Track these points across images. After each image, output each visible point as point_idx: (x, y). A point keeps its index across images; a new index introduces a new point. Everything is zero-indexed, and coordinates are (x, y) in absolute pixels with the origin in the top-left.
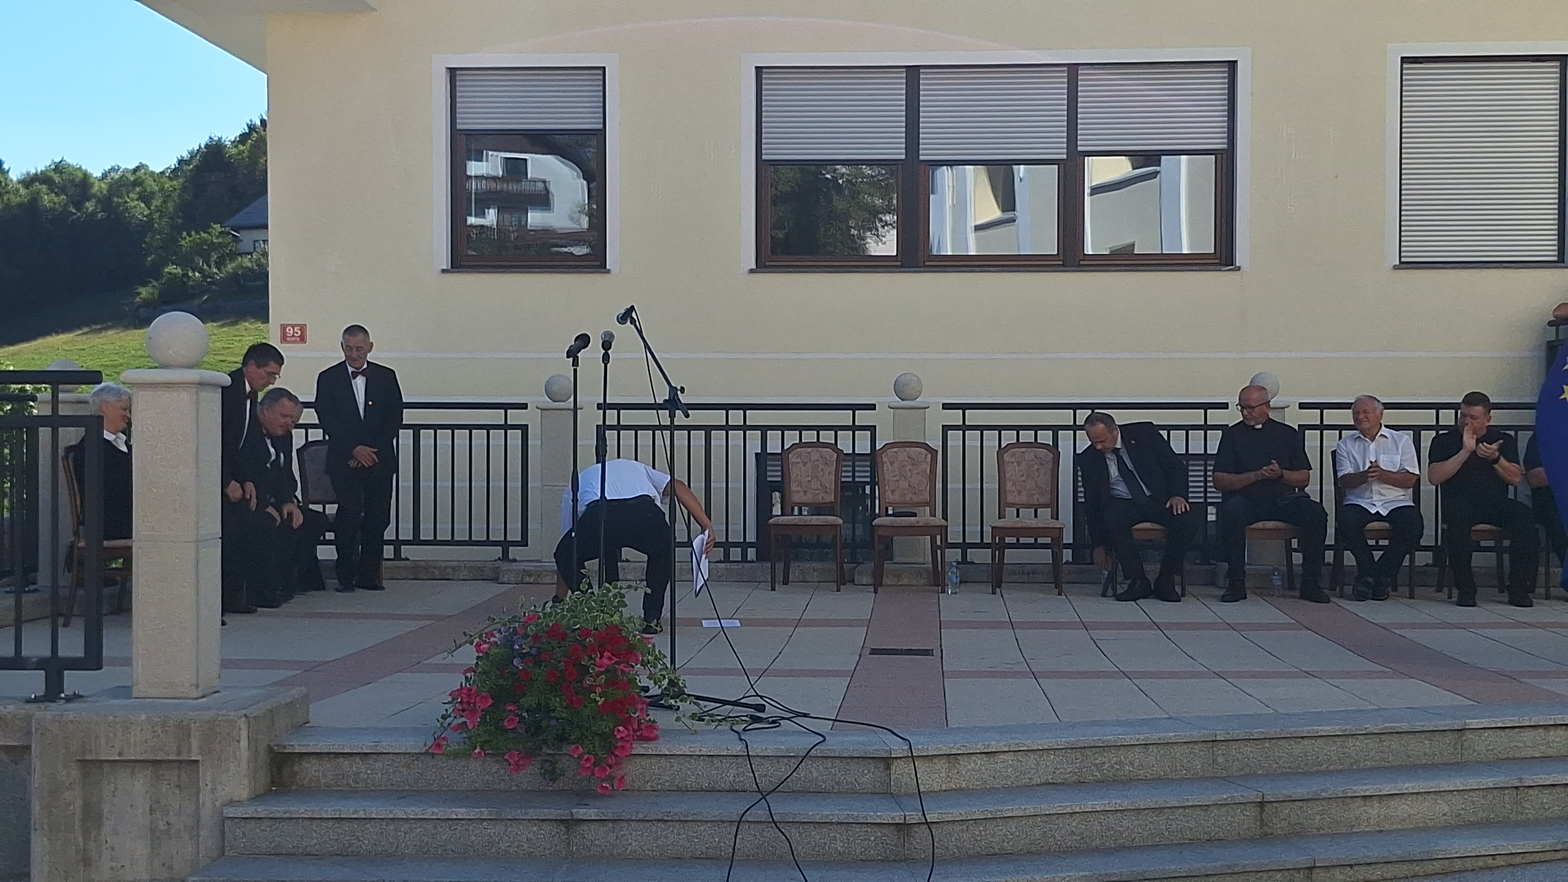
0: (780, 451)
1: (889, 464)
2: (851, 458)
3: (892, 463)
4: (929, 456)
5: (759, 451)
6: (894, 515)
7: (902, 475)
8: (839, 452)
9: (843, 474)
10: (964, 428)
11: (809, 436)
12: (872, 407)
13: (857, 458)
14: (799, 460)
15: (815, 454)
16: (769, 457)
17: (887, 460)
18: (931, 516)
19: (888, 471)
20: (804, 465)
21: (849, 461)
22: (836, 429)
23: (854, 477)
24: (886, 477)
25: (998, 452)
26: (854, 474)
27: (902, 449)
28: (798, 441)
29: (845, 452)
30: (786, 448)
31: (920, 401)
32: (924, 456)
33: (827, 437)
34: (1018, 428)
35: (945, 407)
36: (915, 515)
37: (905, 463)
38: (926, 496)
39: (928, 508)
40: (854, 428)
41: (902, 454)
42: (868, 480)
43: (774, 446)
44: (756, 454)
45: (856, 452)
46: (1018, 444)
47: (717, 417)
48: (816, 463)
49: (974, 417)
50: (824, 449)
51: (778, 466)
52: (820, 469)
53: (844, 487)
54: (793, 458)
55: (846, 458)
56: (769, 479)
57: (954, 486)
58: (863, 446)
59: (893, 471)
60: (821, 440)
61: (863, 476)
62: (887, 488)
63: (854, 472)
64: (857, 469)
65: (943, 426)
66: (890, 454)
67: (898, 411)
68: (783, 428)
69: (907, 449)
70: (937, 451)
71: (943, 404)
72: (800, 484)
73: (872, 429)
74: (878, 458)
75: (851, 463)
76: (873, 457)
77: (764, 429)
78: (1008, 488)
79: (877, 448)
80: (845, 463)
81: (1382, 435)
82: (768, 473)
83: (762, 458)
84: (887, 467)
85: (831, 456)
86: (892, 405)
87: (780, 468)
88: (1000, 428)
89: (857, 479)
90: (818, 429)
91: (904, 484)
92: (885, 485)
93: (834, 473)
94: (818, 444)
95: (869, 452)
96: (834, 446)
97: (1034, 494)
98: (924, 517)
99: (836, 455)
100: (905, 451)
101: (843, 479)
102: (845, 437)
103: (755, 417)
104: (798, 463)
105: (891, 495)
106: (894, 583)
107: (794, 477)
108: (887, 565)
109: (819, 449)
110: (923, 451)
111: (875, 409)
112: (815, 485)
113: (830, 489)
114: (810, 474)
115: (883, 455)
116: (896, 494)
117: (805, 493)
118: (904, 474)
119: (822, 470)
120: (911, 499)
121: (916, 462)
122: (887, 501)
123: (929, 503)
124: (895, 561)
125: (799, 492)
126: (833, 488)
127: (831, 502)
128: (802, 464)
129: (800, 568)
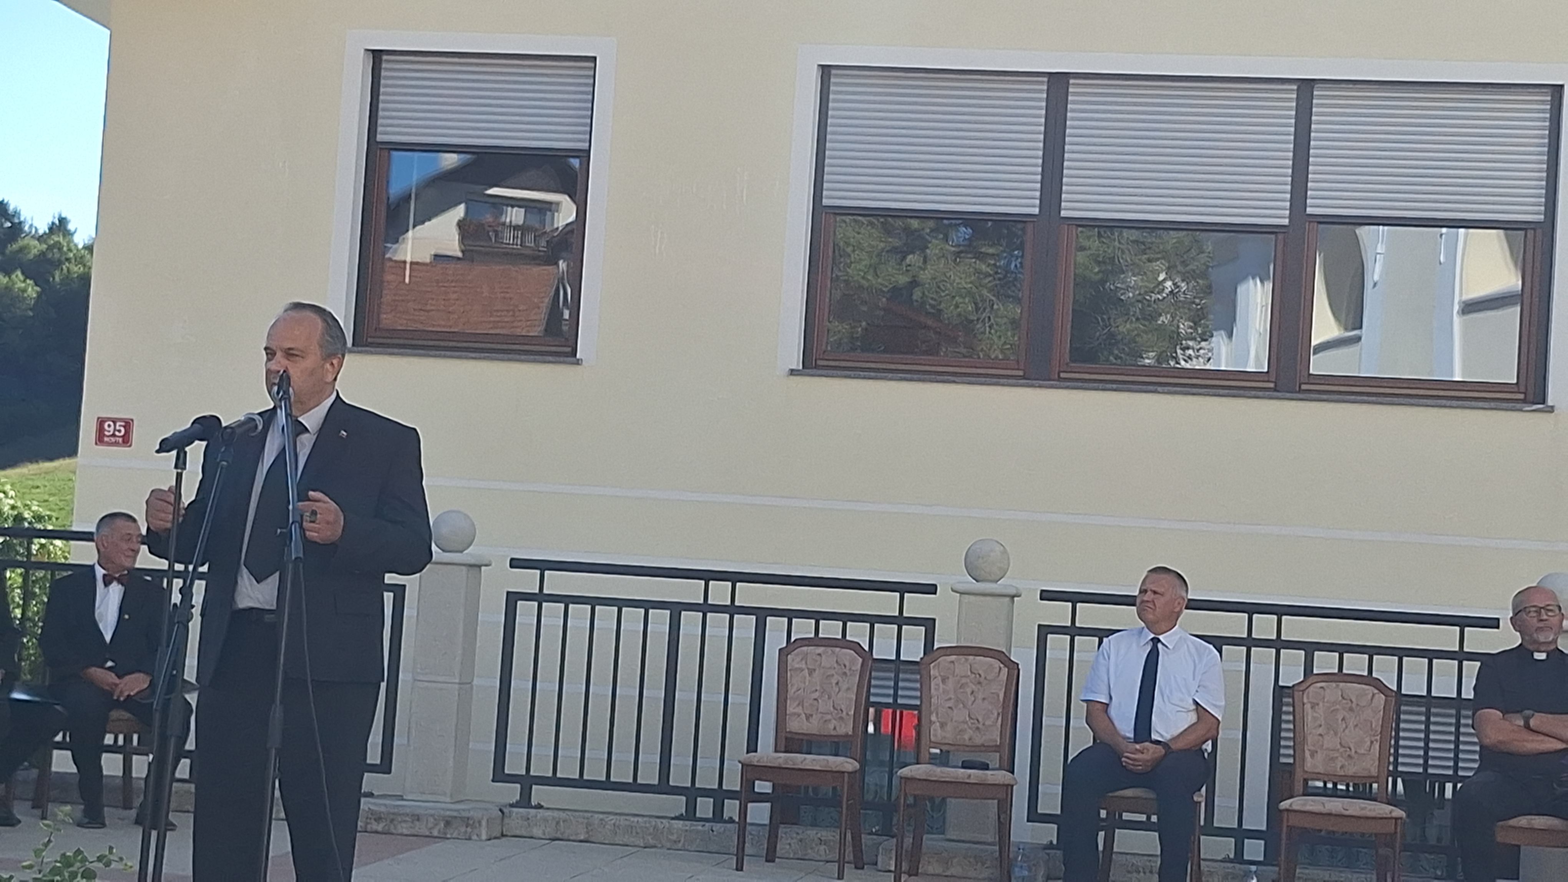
1: (939, 678)
2: (892, 666)
3: (944, 680)
4: (1008, 674)
7: (960, 702)
8: (872, 657)
10: (1073, 631)
11: (831, 629)
12: (931, 589)
13: (901, 667)
14: (805, 665)
15: (833, 656)
17: (937, 674)
19: (938, 690)
20: (810, 673)
21: (889, 671)
22: (872, 620)
23: (896, 697)
24: (938, 701)
26: (895, 691)
27: (964, 658)
28: (810, 635)
29: (883, 658)
31: (1005, 584)
32: (995, 671)
33: (858, 632)
35: (1046, 595)
37: (965, 680)
38: (996, 736)
40: (900, 621)
41: (964, 666)
42: (918, 703)
45: (904, 658)
47: (692, 590)
48: (830, 672)
50: (844, 650)
52: (834, 683)
54: (794, 661)
55: (886, 666)
57: (1053, 722)
58: (913, 650)
59: (947, 692)
60: (848, 638)
61: (906, 696)
62: (935, 719)
63: (896, 688)
64: (897, 684)
65: (1040, 626)
66: (943, 667)
67: (968, 598)
68: (790, 614)
69: (970, 660)
71: (1042, 592)
72: (802, 703)
73: (929, 624)
74: (932, 669)
75: (892, 675)
76: (924, 666)
80: (881, 675)
84: (939, 686)
85: (853, 662)
86: (954, 589)
89: (896, 702)
90: (846, 618)
91: (961, 714)
92: (934, 714)
93: (855, 690)
94: (843, 642)
96: (865, 649)
99: (867, 661)
100: (966, 662)
102: (886, 633)
103: (748, 595)
104: (802, 670)
105: (939, 731)
106: (939, 870)
107: (793, 691)
108: (930, 841)
109: (838, 649)
110: (996, 664)
111: (935, 593)
112: (824, 706)
113: (847, 714)
114: (819, 688)
115: (932, 665)
116: (948, 728)
117: (808, 717)
118: (963, 698)
119: (837, 683)
120: (970, 738)
121: (983, 680)
122: (933, 739)
123: (999, 746)
124: (948, 837)
125: (799, 715)
126: (852, 712)
127: (846, 736)
128: (807, 671)
129: (800, 837)
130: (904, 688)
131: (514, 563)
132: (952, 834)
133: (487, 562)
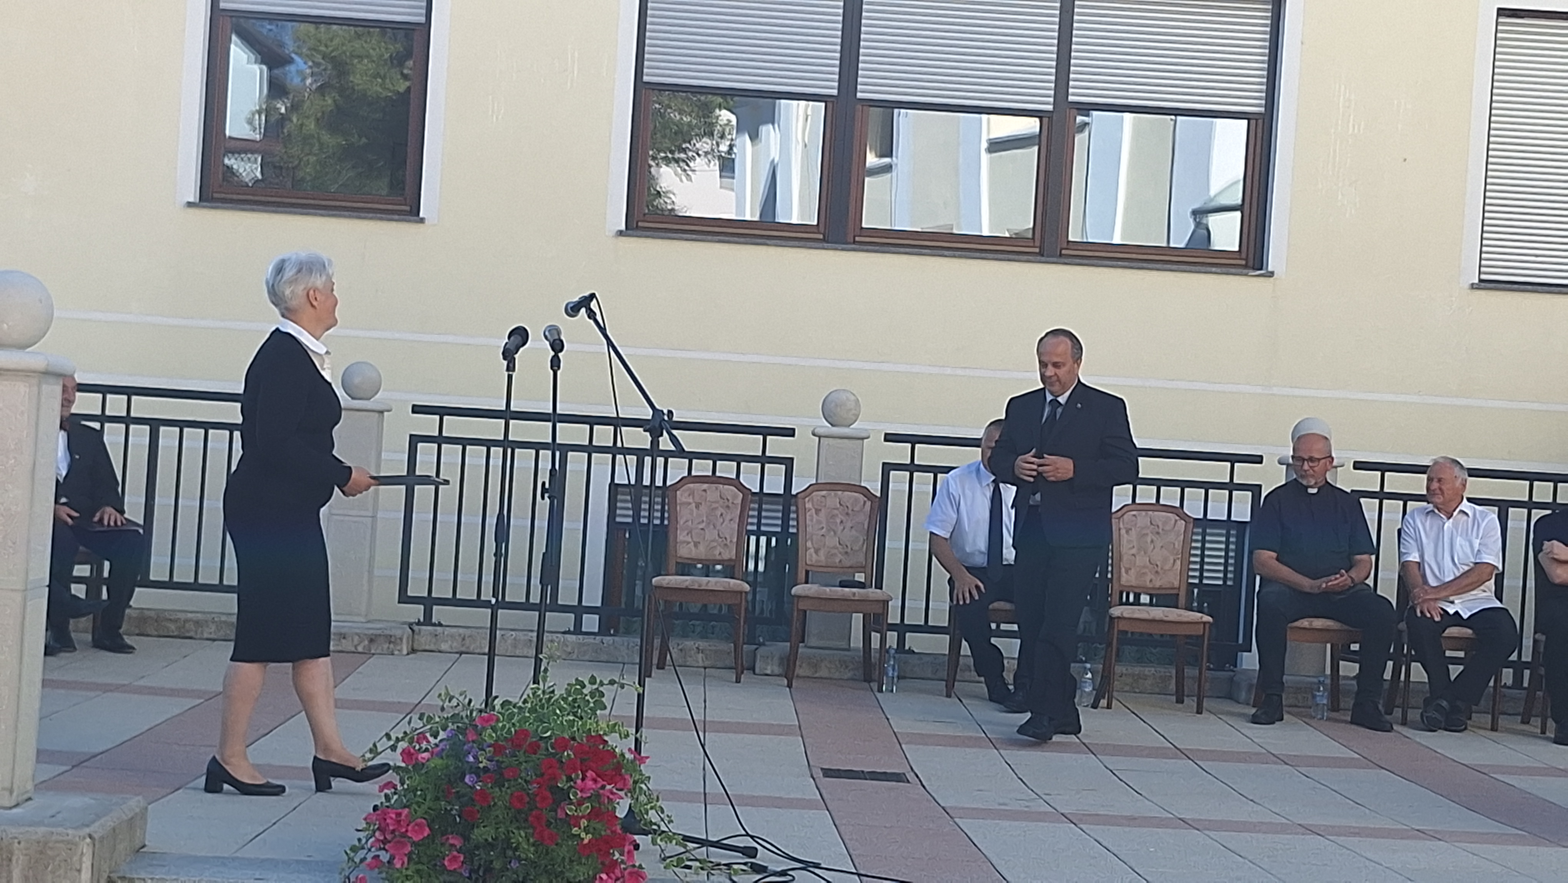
1: (814, 511)
2: (756, 498)
3: (817, 511)
4: (869, 504)
7: (830, 529)
8: (744, 490)
10: (912, 468)
11: (703, 467)
12: (789, 432)
13: (766, 499)
14: (691, 499)
15: (713, 492)
16: (620, 489)
17: (810, 506)
19: (807, 520)
20: (698, 507)
21: (755, 502)
22: (739, 459)
23: (761, 525)
24: (808, 528)
26: (761, 521)
27: (833, 493)
28: (687, 473)
29: (750, 490)
30: (669, 481)
31: (857, 428)
32: (862, 503)
33: (726, 469)
35: (889, 438)
37: (835, 512)
38: (861, 559)
40: (763, 460)
41: (832, 499)
42: (778, 529)
45: (765, 491)
47: (578, 433)
48: (714, 505)
49: (926, 455)
50: (726, 487)
52: (719, 514)
54: (681, 495)
55: (752, 498)
56: (617, 519)
57: (894, 544)
58: (775, 484)
59: (819, 522)
60: (718, 474)
62: (809, 544)
63: (759, 517)
64: (764, 513)
65: (884, 464)
66: (815, 500)
67: (825, 440)
69: (840, 493)
70: (874, 495)
71: (887, 434)
72: (690, 532)
74: (800, 504)
75: (757, 506)
76: (788, 499)
79: (795, 489)
80: (749, 505)
81: (1462, 512)
82: (618, 512)
84: (811, 516)
85: (735, 497)
86: (818, 431)
87: (659, 508)
90: (715, 457)
91: (831, 541)
92: (806, 540)
93: (737, 520)
94: (714, 479)
95: (784, 492)
96: (736, 484)
99: (741, 495)
100: (836, 495)
102: (751, 471)
104: (689, 504)
105: (814, 555)
106: (809, 674)
108: (801, 649)
109: (720, 486)
110: (860, 496)
111: (793, 435)
112: (710, 534)
113: (731, 541)
114: (705, 519)
115: (807, 499)
116: (822, 553)
117: (696, 544)
118: (833, 527)
119: (722, 515)
120: (840, 561)
121: (850, 512)
122: (808, 562)
123: (864, 567)
124: (809, 644)
125: (688, 543)
126: (735, 540)
127: (730, 560)
128: (694, 505)
129: (680, 647)
130: (766, 518)
131: (415, 409)
132: (812, 641)
133: (388, 408)
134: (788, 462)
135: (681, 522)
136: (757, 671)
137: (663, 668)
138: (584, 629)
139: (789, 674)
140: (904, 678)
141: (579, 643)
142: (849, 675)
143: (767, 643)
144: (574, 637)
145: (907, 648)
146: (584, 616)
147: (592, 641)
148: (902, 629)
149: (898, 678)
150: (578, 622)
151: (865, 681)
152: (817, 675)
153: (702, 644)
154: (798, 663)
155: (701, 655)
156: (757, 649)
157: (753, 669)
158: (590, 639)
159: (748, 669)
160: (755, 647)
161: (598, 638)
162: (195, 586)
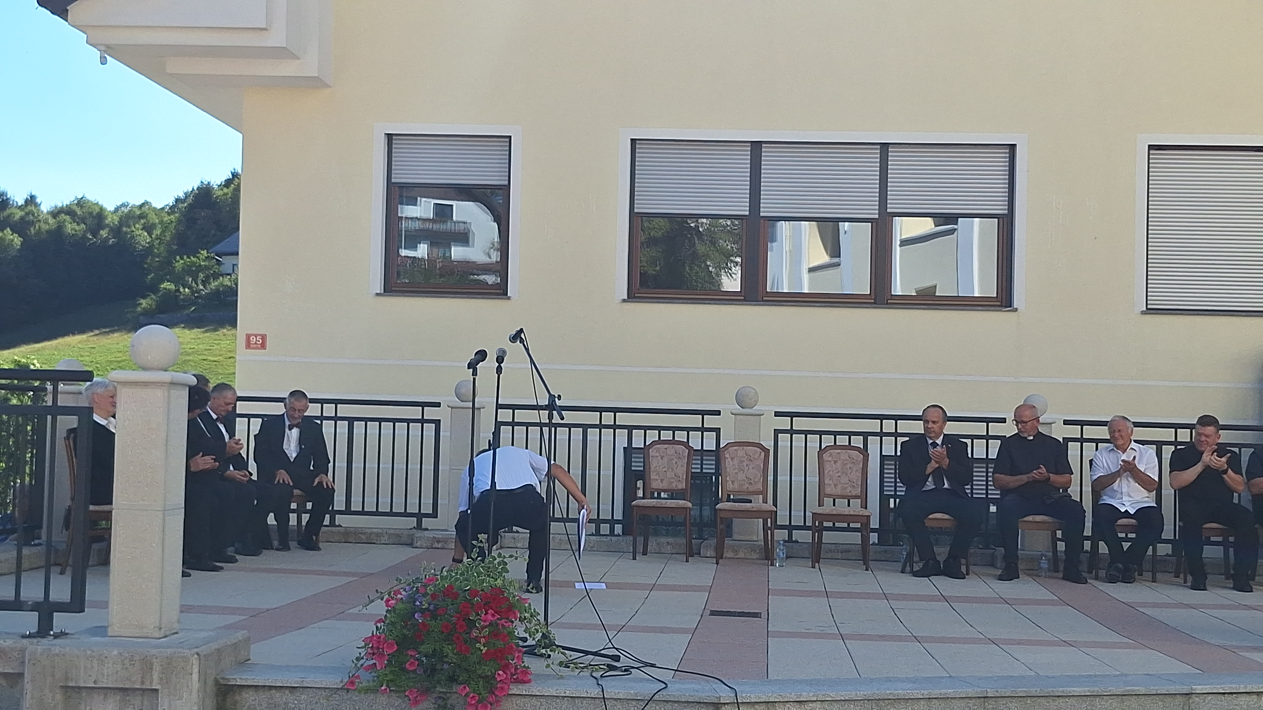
0: (643, 446)
1: (730, 459)
2: (699, 453)
3: (732, 459)
4: (763, 454)
5: (626, 446)
6: (734, 501)
7: (740, 470)
8: (690, 448)
9: (693, 466)
10: (792, 432)
11: (666, 435)
12: (718, 413)
13: (705, 453)
14: (658, 454)
15: (671, 449)
16: (634, 451)
17: (728, 456)
18: (763, 502)
19: (729, 465)
20: (662, 458)
21: (698, 455)
22: (688, 430)
23: (702, 468)
24: (728, 469)
25: (818, 452)
26: (702, 467)
27: (741, 448)
28: (657, 439)
29: (695, 448)
30: (647, 444)
31: (757, 409)
32: (759, 453)
33: (681, 436)
34: (835, 434)
35: (777, 414)
36: (750, 502)
37: (743, 459)
38: (760, 487)
39: (761, 496)
40: (703, 429)
41: (741, 452)
42: (713, 471)
43: (637, 443)
44: (624, 448)
45: (704, 448)
46: (835, 446)
47: (593, 418)
48: (672, 457)
49: (800, 423)
50: (678, 446)
51: (641, 458)
52: (674, 462)
53: (694, 476)
54: (652, 452)
55: (696, 453)
56: (633, 468)
57: (783, 478)
58: (710, 444)
59: (733, 465)
60: (676, 439)
61: (709, 468)
62: (728, 479)
63: (702, 464)
64: (704, 462)
65: (775, 430)
66: (731, 452)
67: (739, 417)
68: (646, 428)
69: (745, 447)
70: (769, 450)
71: (775, 412)
72: (658, 474)
74: (721, 453)
75: (700, 458)
76: (717, 453)
77: (630, 429)
78: (826, 482)
79: (721, 446)
80: (694, 457)
81: (1131, 448)
82: (633, 464)
83: (629, 451)
84: (729, 462)
85: (684, 452)
86: (734, 412)
87: (642, 460)
88: (821, 433)
89: (704, 471)
90: (674, 429)
91: (741, 476)
92: (727, 476)
93: (685, 466)
94: (673, 442)
95: (714, 449)
96: (686, 444)
97: (847, 487)
98: (757, 503)
99: (687, 450)
100: (743, 449)
101: (693, 471)
102: (695, 436)
103: (623, 419)
104: (657, 457)
107: (653, 467)
108: (727, 541)
109: (675, 446)
110: (758, 450)
111: (720, 415)
112: (670, 474)
113: (682, 478)
114: (666, 466)
115: (726, 452)
116: (736, 484)
117: (662, 481)
118: (743, 468)
119: (676, 463)
120: (747, 488)
121: (752, 459)
122: (728, 489)
123: (762, 492)
124: (734, 538)
125: (657, 480)
126: (685, 477)
127: (682, 489)
128: (659, 458)
129: (658, 541)
130: (707, 464)
131: (499, 406)
132: (735, 537)
133: (483, 406)
134: (717, 431)
135: (652, 467)
136: (702, 555)
137: (646, 555)
138: (601, 533)
139: (719, 557)
140: (790, 557)
141: (598, 541)
142: (756, 556)
143: (710, 538)
144: (594, 537)
145: (794, 539)
146: (601, 525)
147: (605, 539)
148: (790, 528)
149: (787, 557)
150: (598, 529)
151: (766, 559)
152: (738, 557)
153: (670, 540)
154: (725, 550)
155: (669, 547)
156: (702, 542)
157: (700, 554)
158: (604, 539)
159: (696, 554)
160: (702, 540)
161: (608, 537)
162: (377, 513)
